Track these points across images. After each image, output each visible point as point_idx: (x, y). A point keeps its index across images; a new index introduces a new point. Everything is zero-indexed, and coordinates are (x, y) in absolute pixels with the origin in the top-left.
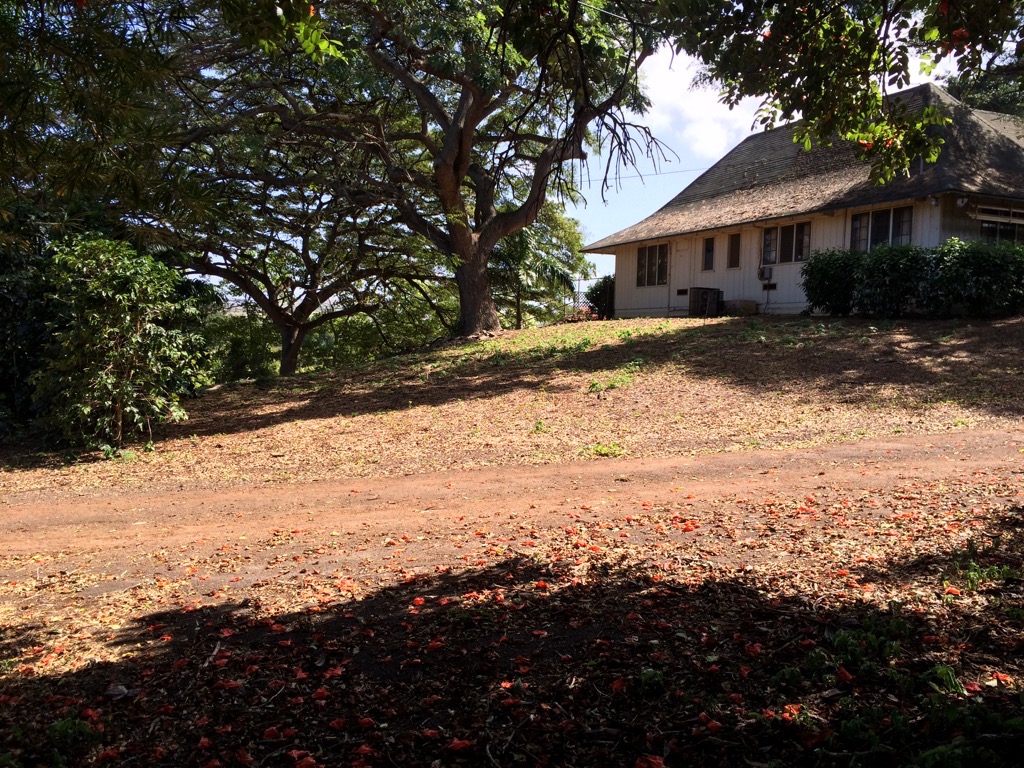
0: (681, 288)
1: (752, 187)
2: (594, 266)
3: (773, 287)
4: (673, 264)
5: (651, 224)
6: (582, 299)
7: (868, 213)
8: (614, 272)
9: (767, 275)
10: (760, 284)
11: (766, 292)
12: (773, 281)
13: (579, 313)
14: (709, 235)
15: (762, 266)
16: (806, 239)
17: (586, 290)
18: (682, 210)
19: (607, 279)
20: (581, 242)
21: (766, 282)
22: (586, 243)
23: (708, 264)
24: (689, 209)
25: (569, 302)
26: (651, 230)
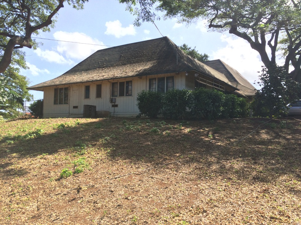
0: (75, 105)
1: (104, 67)
2: (33, 96)
3: (117, 106)
4: (71, 95)
5: (60, 79)
6: (27, 109)
7: (155, 79)
8: (43, 98)
9: (114, 101)
10: (110, 105)
11: (113, 108)
12: (116, 104)
13: (25, 115)
14: (87, 84)
15: (111, 97)
16: (130, 87)
17: (29, 106)
18: (74, 74)
19: (39, 101)
20: (27, 85)
21: (113, 104)
22: (29, 86)
23: (87, 96)
24: (77, 74)
25: (21, 111)
26: (61, 81)
